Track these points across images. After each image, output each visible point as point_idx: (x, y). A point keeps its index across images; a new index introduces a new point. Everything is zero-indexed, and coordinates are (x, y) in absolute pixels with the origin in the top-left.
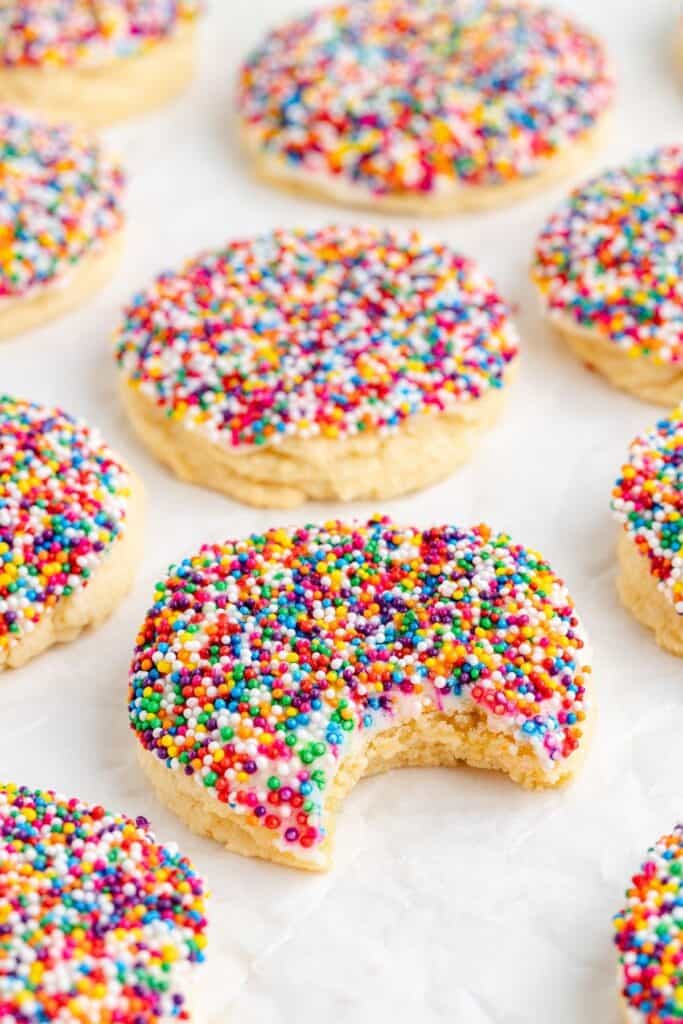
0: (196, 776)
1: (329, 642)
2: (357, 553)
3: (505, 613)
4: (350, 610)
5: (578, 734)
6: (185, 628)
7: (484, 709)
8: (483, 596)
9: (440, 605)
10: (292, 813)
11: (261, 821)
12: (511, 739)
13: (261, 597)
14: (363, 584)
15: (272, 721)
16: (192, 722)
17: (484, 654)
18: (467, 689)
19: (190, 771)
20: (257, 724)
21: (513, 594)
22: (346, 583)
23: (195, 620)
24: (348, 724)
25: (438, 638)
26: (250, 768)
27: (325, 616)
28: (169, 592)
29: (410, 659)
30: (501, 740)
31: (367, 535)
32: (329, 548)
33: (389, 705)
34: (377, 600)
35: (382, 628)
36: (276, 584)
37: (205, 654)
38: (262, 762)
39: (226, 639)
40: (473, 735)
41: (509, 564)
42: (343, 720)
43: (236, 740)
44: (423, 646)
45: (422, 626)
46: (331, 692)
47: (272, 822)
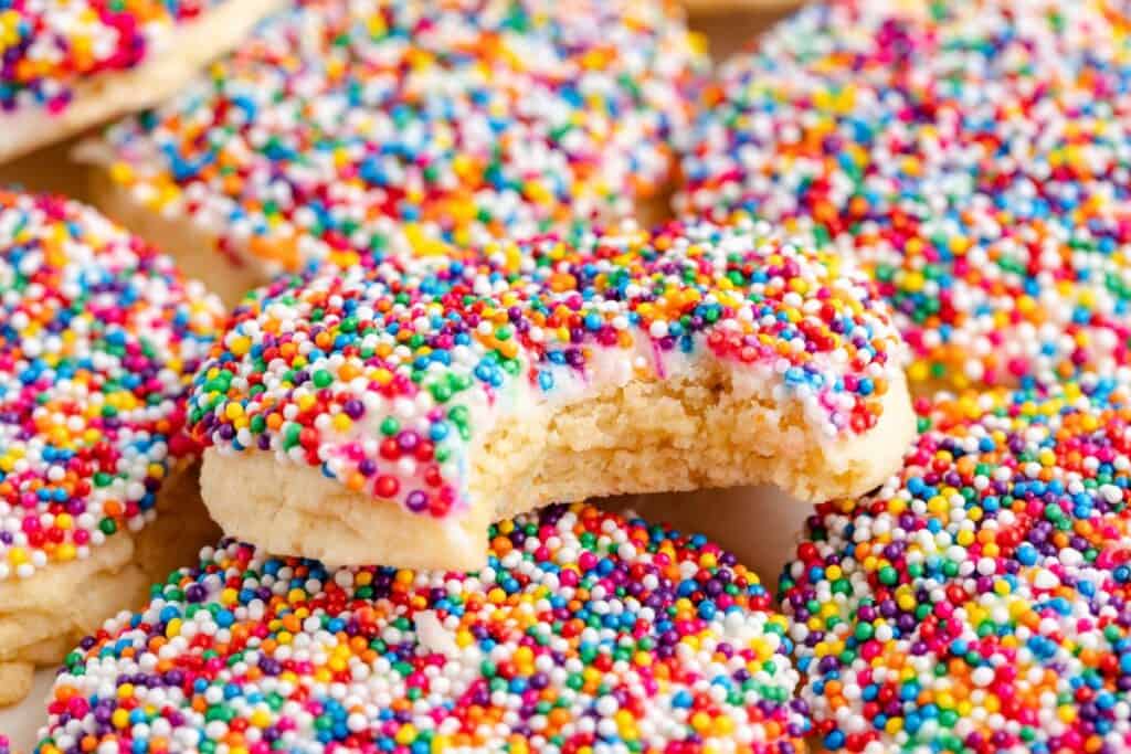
0: (274, 446)
5: (876, 410)
10: (418, 471)
11: (369, 485)
14: (553, 263)
15: (393, 359)
16: (273, 384)
17: (727, 296)
18: (699, 338)
20: (368, 363)
24: (511, 365)
33: (579, 360)
34: (572, 273)
42: (503, 358)
43: (334, 384)
44: (635, 293)
46: (484, 328)
47: (385, 486)
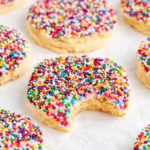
0: (42, 109)
1: (73, 81)
2: (79, 63)
3: (112, 77)
4: (77, 75)
5: (127, 104)
6: (41, 77)
7: (106, 98)
8: (107, 73)
9: (98, 74)
10: (63, 118)
11: (56, 120)
12: (112, 105)
13: (58, 71)
14: (81, 69)
15: (59, 98)
16: (41, 97)
17: (107, 86)
18: (103, 93)
19: (40, 108)
20: (56, 98)
21: (114, 73)
22: (77, 69)
23: (43, 75)
24: (76, 99)
25: (97, 82)
26: (54, 108)
27: (72, 76)
28: (37, 69)
29: (90, 86)
30: (110, 105)
31: (82, 59)
32: (73, 61)
34: (84, 73)
35: (85, 79)
36: (61, 68)
37: (45, 83)
38: (57, 107)
39: (50, 80)
40: (104, 104)
41: (113, 67)
43: (51, 102)
44: (94, 83)
45: (93, 79)
46: (73, 92)
47: (58, 120)
